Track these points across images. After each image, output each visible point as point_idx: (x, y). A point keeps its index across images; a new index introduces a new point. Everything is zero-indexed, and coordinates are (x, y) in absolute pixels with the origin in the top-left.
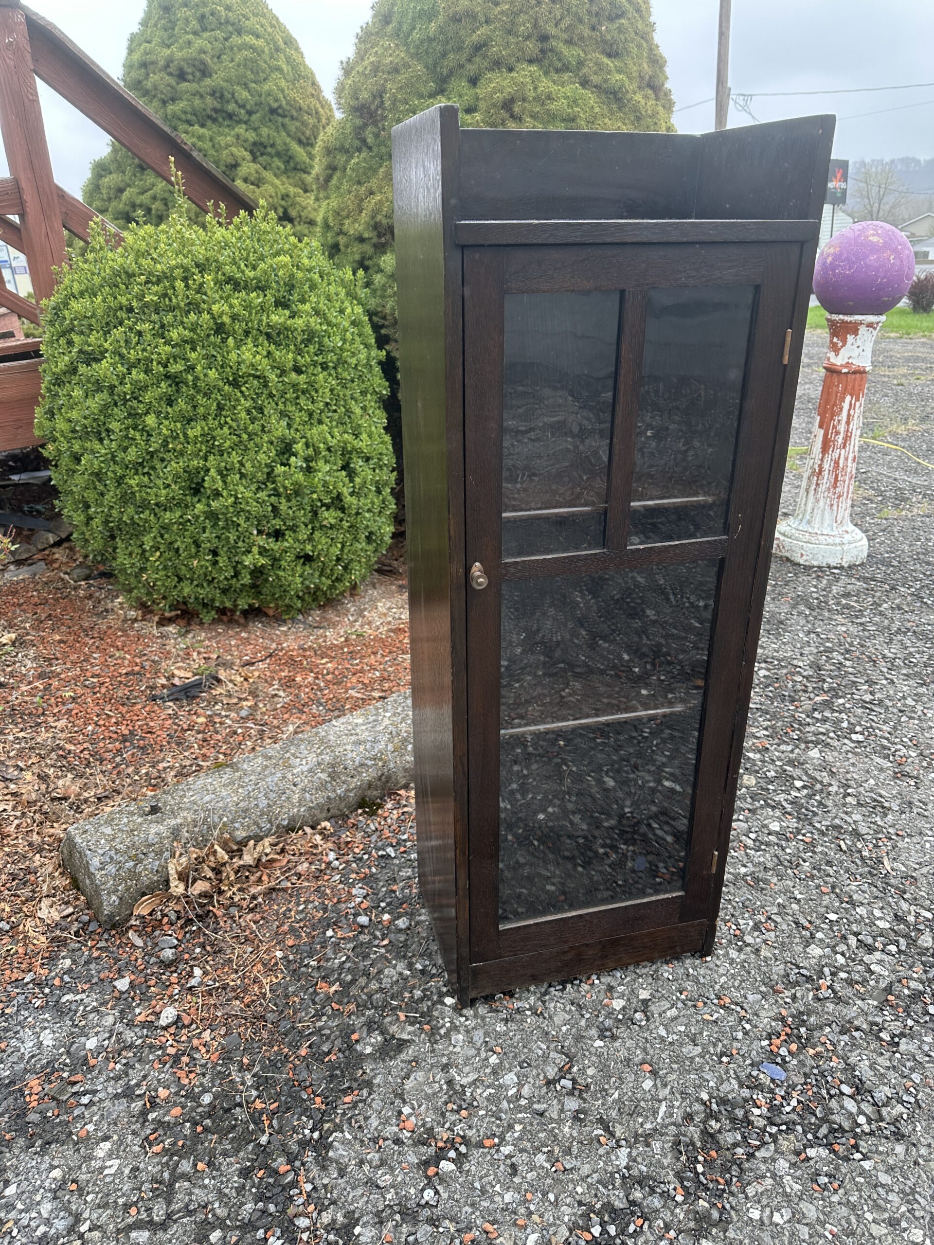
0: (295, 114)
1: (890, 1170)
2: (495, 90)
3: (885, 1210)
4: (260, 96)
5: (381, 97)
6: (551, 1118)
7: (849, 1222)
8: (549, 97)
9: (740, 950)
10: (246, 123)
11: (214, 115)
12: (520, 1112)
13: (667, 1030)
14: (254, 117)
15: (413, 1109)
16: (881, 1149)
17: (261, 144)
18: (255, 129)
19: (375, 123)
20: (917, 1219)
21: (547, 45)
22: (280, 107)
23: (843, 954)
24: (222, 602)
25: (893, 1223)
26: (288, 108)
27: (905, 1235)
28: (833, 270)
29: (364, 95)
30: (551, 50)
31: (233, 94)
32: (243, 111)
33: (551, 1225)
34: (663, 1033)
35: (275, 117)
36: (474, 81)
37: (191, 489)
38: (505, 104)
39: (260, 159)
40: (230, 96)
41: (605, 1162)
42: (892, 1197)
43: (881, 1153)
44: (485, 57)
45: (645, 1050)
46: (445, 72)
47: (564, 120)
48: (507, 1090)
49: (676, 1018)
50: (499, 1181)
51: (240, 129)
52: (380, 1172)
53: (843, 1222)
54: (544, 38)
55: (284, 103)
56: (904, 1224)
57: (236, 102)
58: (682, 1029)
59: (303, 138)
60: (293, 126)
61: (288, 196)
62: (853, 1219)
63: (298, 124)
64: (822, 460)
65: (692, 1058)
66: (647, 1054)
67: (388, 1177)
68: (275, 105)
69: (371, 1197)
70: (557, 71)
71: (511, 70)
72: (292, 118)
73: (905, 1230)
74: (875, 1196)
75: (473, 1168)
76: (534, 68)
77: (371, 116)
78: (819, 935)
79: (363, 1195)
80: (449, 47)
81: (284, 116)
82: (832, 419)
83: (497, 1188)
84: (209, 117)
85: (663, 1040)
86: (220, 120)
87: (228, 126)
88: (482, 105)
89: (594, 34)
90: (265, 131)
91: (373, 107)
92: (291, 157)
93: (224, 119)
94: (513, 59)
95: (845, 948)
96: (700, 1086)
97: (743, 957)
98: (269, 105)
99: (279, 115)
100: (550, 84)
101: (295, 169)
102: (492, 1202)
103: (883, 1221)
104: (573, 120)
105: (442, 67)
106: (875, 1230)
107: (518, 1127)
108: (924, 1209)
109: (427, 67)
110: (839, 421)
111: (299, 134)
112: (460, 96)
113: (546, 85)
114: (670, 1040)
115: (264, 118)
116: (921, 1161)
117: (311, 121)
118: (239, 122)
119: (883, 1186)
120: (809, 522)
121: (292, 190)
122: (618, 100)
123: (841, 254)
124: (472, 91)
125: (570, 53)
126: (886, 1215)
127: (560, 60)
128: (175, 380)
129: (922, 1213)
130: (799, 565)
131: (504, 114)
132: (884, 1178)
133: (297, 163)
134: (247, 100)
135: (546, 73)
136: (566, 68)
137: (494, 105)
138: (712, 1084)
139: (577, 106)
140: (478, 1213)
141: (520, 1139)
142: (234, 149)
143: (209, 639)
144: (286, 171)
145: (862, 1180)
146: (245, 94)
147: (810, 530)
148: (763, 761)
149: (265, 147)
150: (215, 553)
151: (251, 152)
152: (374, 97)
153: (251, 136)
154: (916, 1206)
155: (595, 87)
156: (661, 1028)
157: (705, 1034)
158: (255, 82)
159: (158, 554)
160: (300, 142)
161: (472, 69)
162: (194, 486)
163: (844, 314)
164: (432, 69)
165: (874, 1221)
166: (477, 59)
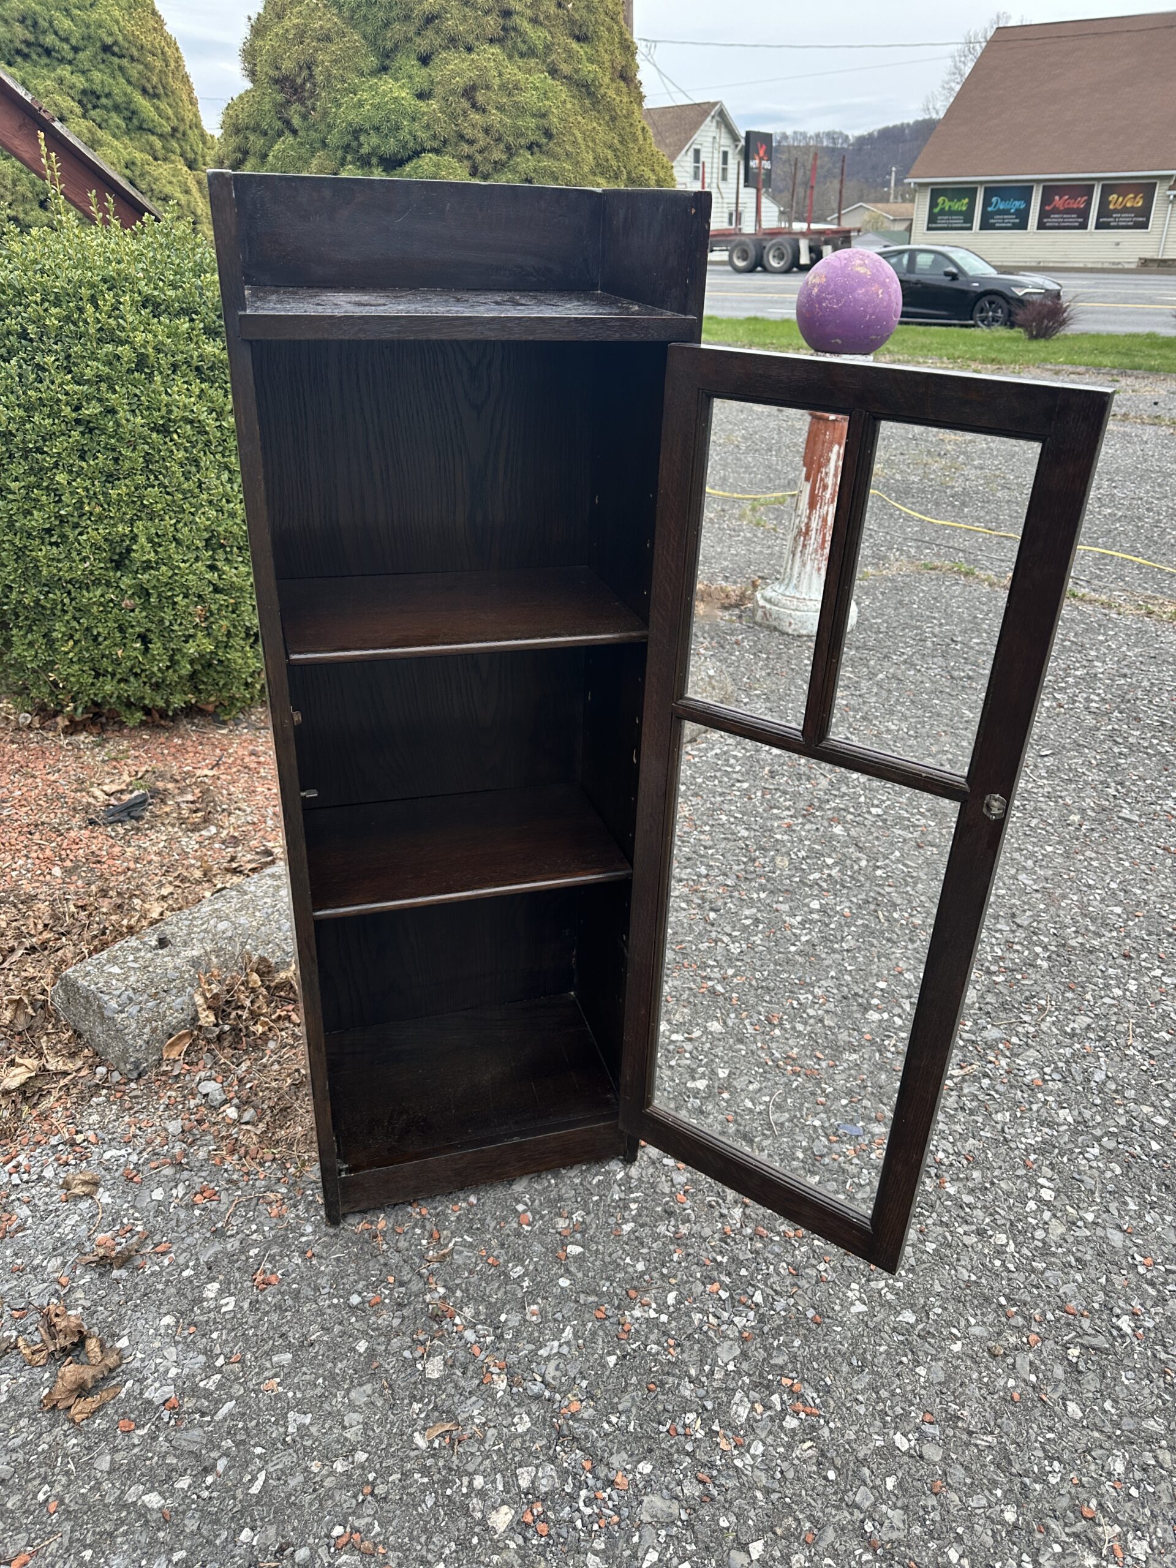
0: (136, 54)
1: (971, 1191)
2: (455, 74)
3: (972, 1223)
4: (88, 27)
5: (309, 68)
6: (663, 1193)
7: (945, 1238)
8: (516, 87)
9: (805, 1023)
10: (70, 63)
11: (26, 50)
12: (632, 1192)
13: (752, 1101)
14: (81, 56)
15: (526, 1204)
16: (961, 1176)
17: (93, 93)
18: (83, 72)
19: (302, 101)
20: (999, 1226)
21: (510, 23)
22: (116, 43)
23: (900, 1016)
24: (152, 700)
25: (981, 1233)
26: (126, 45)
27: (992, 1240)
28: (820, 303)
29: (287, 65)
30: (515, 29)
31: (51, 23)
32: (66, 47)
33: (686, 1282)
34: (749, 1105)
35: (108, 57)
36: (425, 60)
37: (112, 561)
38: (466, 90)
39: (92, 113)
40: (46, 25)
41: (723, 1223)
42: (975, 1212)
43: (962, 1180)
44: (438, 31)
45: (736, 1121)
46: (389, 45)
47: (534, 116)
48: (614, 1175)
49: (760, 1090)
50: (628, 1255)
51: (64, 71)
52: (510, 1265)
53: (940, 1238)
54: (507, 14)
55: (120, 38)
56: (990, 1233)
57: (56, 33)
58: (767, 1099)
59: (148, 86)
60: (134, 70)
61: (133, 163)
62: (947, 1234)
63: (141, 67)
64: (809, 518)
65: (782, 1124)
66: (740, 1125)
67: (519, 1268)
68: (109, 40)
69: (508, 1288)
70: (522, 55)
71: (469, 49)
72: (132, 59)
73: (991, 1236)
74: (963, 1214)
75: (600, 1247)
76: (495, 49)
77: (296, 92)
78: (875, 1001)
79: (499, 1288)
80: (393, 14)
81: (122, 56)
82: (819, 471)
83: (628, 1260)
84: (18, 52)
85: (751, 1111)
86: (35, 57)
87: (47, 65)
88: (439, 90)
89: (560, 12)
90: (97, 76)
91: (299, 81)
92: (133, 113)
93: (39, 56)
94: (472, 36)
95: (900, 1011)
96: (794, 1146)
97: (809, 1028)
98: (101, 40)
99: (114, 54)
100: (516, 71)
101: (140, 128)
102: (626, 1272)
103: (973, 1232)
104: (544, 116)
105: (384, 40)
106: (967, 1240)
107: (633, 1206)
108: (1004, 1217)
109: (365, 37)
110: (827, 474)
111: (144, 81)
112: (410, 77)
113: (513, 71)
114: (758, 1110)
115: (95, 57)
116: (995, 1181)
117: (158, 64)
118: (61, 60)
119: (968, 1205)
120: (796, 587)
121: (139, 156)
122: (591, 94)
123: (828, 285)
124: (424, 72)
125: (537, 35)
126: (974, 1227)
127: (524, 42)
128: (89, 427)
129: (1003, 1221)
130: (788, 635)
131: (465, 104)
132: (967, 1199)
133: (143, 121)
134: (72, 32)
135: (510, 57)
136: (531, 52)
137: (453, 92)
138: (804, 1144)
139: (548, 99)
140: (615, 1284)
141: (639, 1215)
142: (58, 98)
143: (134, 748)
144: (128, 132)
145: (949, 1203)
146: (67, 24)
147: (798, 595)
148: (793, 842)
149: (98, 97)
150: (144, 639)
151: (80, 102)
152: (301, 68)
153: (80, 82)
154: (997, 1217)
155: (565, 77)
156: (747, 1100)
157: (789, 1101)
158: (78, 8)
159: (71, 643)
160: (144, 91)
161: (423, 44)
162: (116, 557)
163: (832, 352)
164: (372, 41)
165: (965, 1233)
166: (429, 33)
